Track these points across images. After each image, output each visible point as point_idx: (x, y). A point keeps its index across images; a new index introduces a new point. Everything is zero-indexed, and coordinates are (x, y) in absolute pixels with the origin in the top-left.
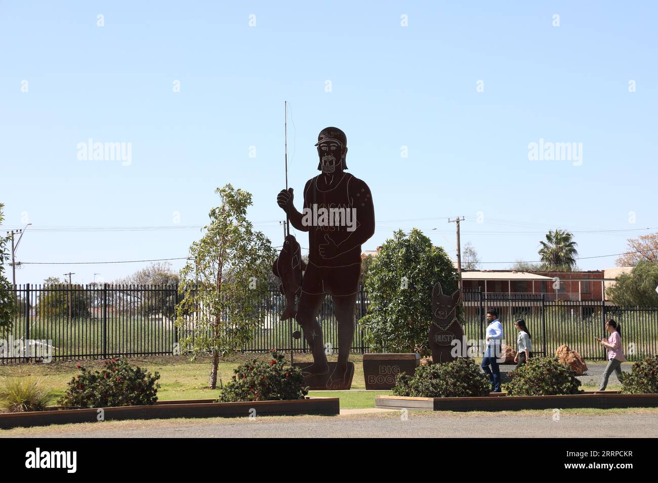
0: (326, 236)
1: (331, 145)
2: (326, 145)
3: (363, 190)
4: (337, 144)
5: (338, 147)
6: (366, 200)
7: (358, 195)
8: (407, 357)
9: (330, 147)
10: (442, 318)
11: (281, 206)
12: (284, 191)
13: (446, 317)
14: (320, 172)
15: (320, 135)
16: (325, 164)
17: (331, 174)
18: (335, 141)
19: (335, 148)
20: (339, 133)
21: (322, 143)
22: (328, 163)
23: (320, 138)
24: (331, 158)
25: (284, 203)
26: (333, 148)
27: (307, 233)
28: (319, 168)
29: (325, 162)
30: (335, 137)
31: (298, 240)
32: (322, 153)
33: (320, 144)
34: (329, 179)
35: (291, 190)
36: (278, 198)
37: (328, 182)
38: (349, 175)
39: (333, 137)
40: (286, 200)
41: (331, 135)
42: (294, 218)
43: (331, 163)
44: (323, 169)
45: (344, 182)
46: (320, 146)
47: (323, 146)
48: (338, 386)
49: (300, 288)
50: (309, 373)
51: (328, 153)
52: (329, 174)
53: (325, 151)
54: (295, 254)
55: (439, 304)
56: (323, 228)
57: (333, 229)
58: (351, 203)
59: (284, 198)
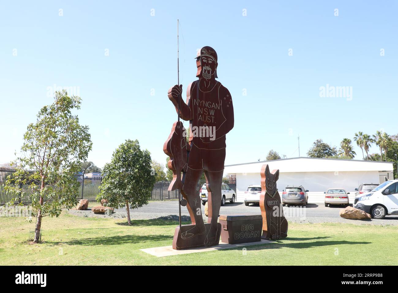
1: (209, 59)
2: (206, 58)
4: (213, 59)
5: (213, 62)
6: (229, 102)
7: (225, 98)
8: (257, 217)
9: (208, 61)
10: (270, 189)
12: (176, 86)
13: (273, 188)
15: (201, 50)
16: (205, 72)
17: (209, 80)
18: (211, 57)
20: (214, 52)
21: (204, 56)
22: (206, 72)
24: (209, 68)
26: (210, 62)
29: (205, 71)
30: (211, 54)
32: (203, 64)
33: (202, 57)
37: (207, 85)
38: (219, 83)
39: (210, 54)
40: (178, 94)
41: (209, 52)
42: (183, 108)
43: (209, 72)
44: (204, 75)
45: (217, 87)
46: (202, 58)
47: (204, 59)
48: (212, 243)
49: (187, 164)
50: (192, 234)
51: (207, 64)
52: (207, 80)
53: (205, 63)
55: (269, 179)
56: (203, 119)
57: (209, 121)
58: (221, 104)
59: (177, 92)
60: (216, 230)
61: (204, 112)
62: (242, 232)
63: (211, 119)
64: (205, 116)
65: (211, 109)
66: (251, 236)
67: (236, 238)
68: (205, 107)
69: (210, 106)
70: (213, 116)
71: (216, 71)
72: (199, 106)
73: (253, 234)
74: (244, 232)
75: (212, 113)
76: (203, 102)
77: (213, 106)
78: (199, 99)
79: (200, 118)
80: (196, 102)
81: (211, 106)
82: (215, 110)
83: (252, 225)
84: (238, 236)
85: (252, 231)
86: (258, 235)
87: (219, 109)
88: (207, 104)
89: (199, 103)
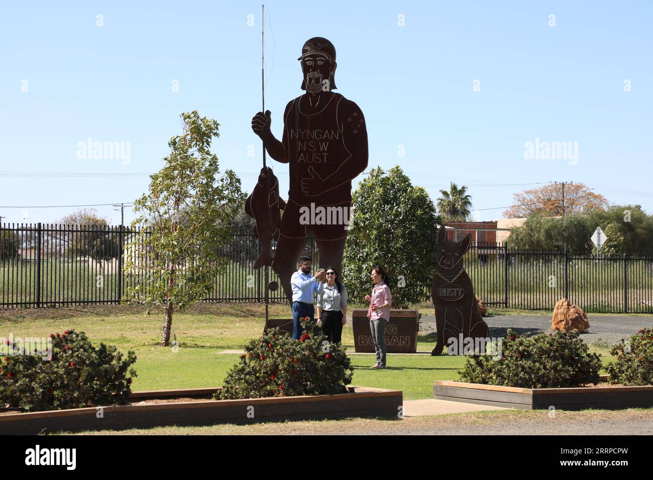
0: (310, 169)
1: (318, 59)
2: (312, 59)
3: (355, 114)
5: (327, 62)
6: (359, 126)
7: (350, 120)
8: (405, 313)
9: (316, 62)
10: (447, 268)
11: (256, 132)
12: (260, 113)
13: (453, 267)
14: (304, 92)
15: (304, 46)
16: (310, 82)
17: (317, 94)
18: (323, 54)
19: (322, 63)
20: (326, 45)
21: (307, 57)
22: (313, 81)
23: (304, 51)
24: (317, 74)
25: (261, 128)
26: (320, 63)
27: (288, 164)
28: (303, 87)
29: (310, 79)
30: (323, 50)
31: (275, 173)
32: (306, 69)
33: (304, 58)
34: (314, 100)
35: (268, 113)
36: (253, 123)
37: (314, 104)
38: (339, 96)
39: (320, 50)
40: (262, 125)
41: (318, 47)
42: (271, 147)
43: (317, 80)
44: (308, 88)
45: (333, 103)
46: (304, 60)
47: (308, 60)
49: (278, 230)
51: (315, 68)
52: (314, 94)
53: (310, 67)
54: (273, 190)
55: (444, 251)
56: (306, 160)
57: (318, 160)
58: (341, 130)
59: (261, 123)
61: (308, 147)
63: (322, 157)
64: (310, 154)
65: (322, 141)
66: (393, 342)
67: (361, 343)
68: (310, 139)
69: (318, 137)
70: (326, 152)
71: (332, 77)
72: (300, 139)
73: (396, 340)
75: (324, 147)
76: (306, 131)
77: (326, 135)
78: (300, 128)
79: (302, 158)
80: (295, 134)
81: (322, 138)
82: (330, 141)
83: (393, 326)
84: (365, 340)
85: (394, 335)
86: (407, 342)
87: (337, 139)
88: (315, 134)
89: (299, 134)
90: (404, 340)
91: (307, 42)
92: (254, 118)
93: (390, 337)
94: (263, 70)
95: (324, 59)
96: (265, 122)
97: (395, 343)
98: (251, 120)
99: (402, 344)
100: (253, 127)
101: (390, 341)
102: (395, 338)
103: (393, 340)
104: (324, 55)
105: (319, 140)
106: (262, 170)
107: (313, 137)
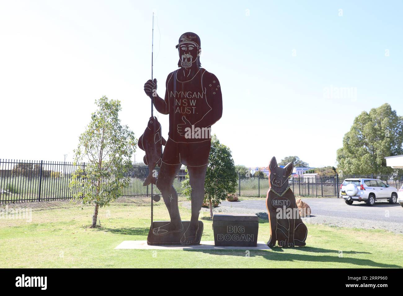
0: (184, 117)
1: (189, 46)
2: (185, 46)
3: (214, 82)
4: (194, 45)
5: (195, 48)
6: (216, 90)
7: (210, 85)
8: (250, 218)
9: (188, 48)
10: (278, 186)
11: (147, 93)
12: (150, 81)
13: (282, 185)
15: (180, 38)
16: (184, 61)
17: (189, 69)
18: (192, 43)
19: (192, 49)
20: (195, 37)
21: (183, 44)
22: (186, 60)
23: (180, 41)
24: (189, 56)
25: (150, 90)
26: (191, 49)
27: (168, 115)
28: (179, 64)
29: (184, 59)
30: (193, 40)
32: (181, 53)
33: (180, 45)
34: (187, 73)
35: (155, 80)
36: (145, 87)
37: (186, 74)
38: (203, 70)
39: (191, 40)
41: (189, 38)
42: (157, 102)
44: (183, 64)
45: (199, 75)
46: (180, 47)
47: (183, 47)
48: (190, 242)
49: (161, 159)
50: (166, 230)
51: (187, 52)
52: (187, 68)
53: (184, 51)
54: (157, 132)
55: (276, 174)
56: (180, 111)
57: (189, 112)
58: (204, 92)
59: (150, 87)
60: (197, 229)
61: (182, 103)
62: (228, 233)
63: (192, 110)
64: (184, 108)
65: (192, 99)
67: (219, 240)
68: (184, 98)
69: (189, 96)
70: (194, 106)
71: (199, 57)
72: (177, 98)
73: (244, 237)
74: (232, 234)
75: (193, 103)
76: (181, 93)
77: (195, 95)
78: (177, 90)
79: (178, 110)
80: (174, 94)
81: (192, 97)
82: (197, 99)
83: (242, 227)
84: (222, 237)
85: (243, 234)
86: (252, 239)
87: (202, 98)
88: (187, 94)
89: (177, 95)
90: (250, 237)
91: (182, 35)
92: (146, 84)
93: (240, 235)
94: (152, 53)
95: (194, 46)
96: (153, 86)
97: (243, 239)
98: (144, 85)
99: (248, 240)
100: (145, 90)
101: (240, 238)
102: (243, 235)
103: (242, 237)
104: (194, 43)
105: (190, 99)
106: (150, 118)
107: (186, 97)
